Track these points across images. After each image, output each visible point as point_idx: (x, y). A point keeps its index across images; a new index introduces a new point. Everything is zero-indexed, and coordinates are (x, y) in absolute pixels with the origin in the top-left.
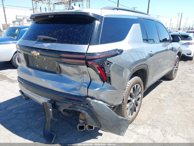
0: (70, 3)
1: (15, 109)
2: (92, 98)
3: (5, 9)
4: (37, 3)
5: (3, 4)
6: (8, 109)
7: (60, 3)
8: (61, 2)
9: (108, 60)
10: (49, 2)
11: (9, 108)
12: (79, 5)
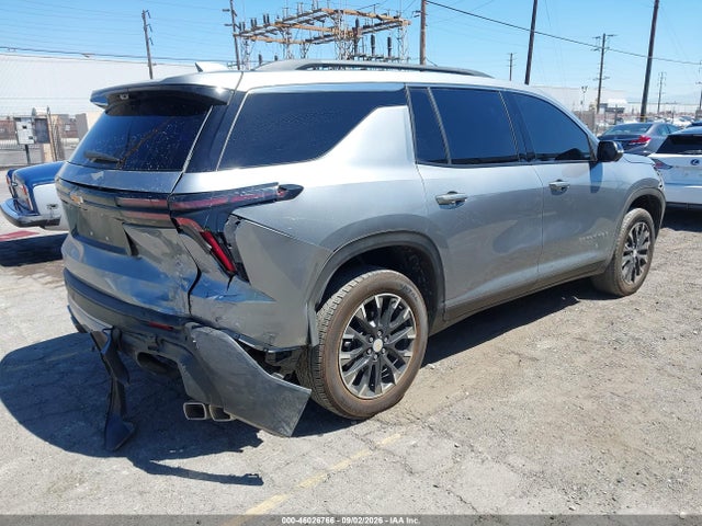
0: (355, 35)
1: (65, 361)
2: (204, 323)
3: (153, 67)
4: (249, 41)
5: (149, 54)
6: (47, 360)
7: (325, 36)
8: (326, 34)
9: (237, 212)
10: (286, 37)
11: (53, 359)
12: (389, 40)
